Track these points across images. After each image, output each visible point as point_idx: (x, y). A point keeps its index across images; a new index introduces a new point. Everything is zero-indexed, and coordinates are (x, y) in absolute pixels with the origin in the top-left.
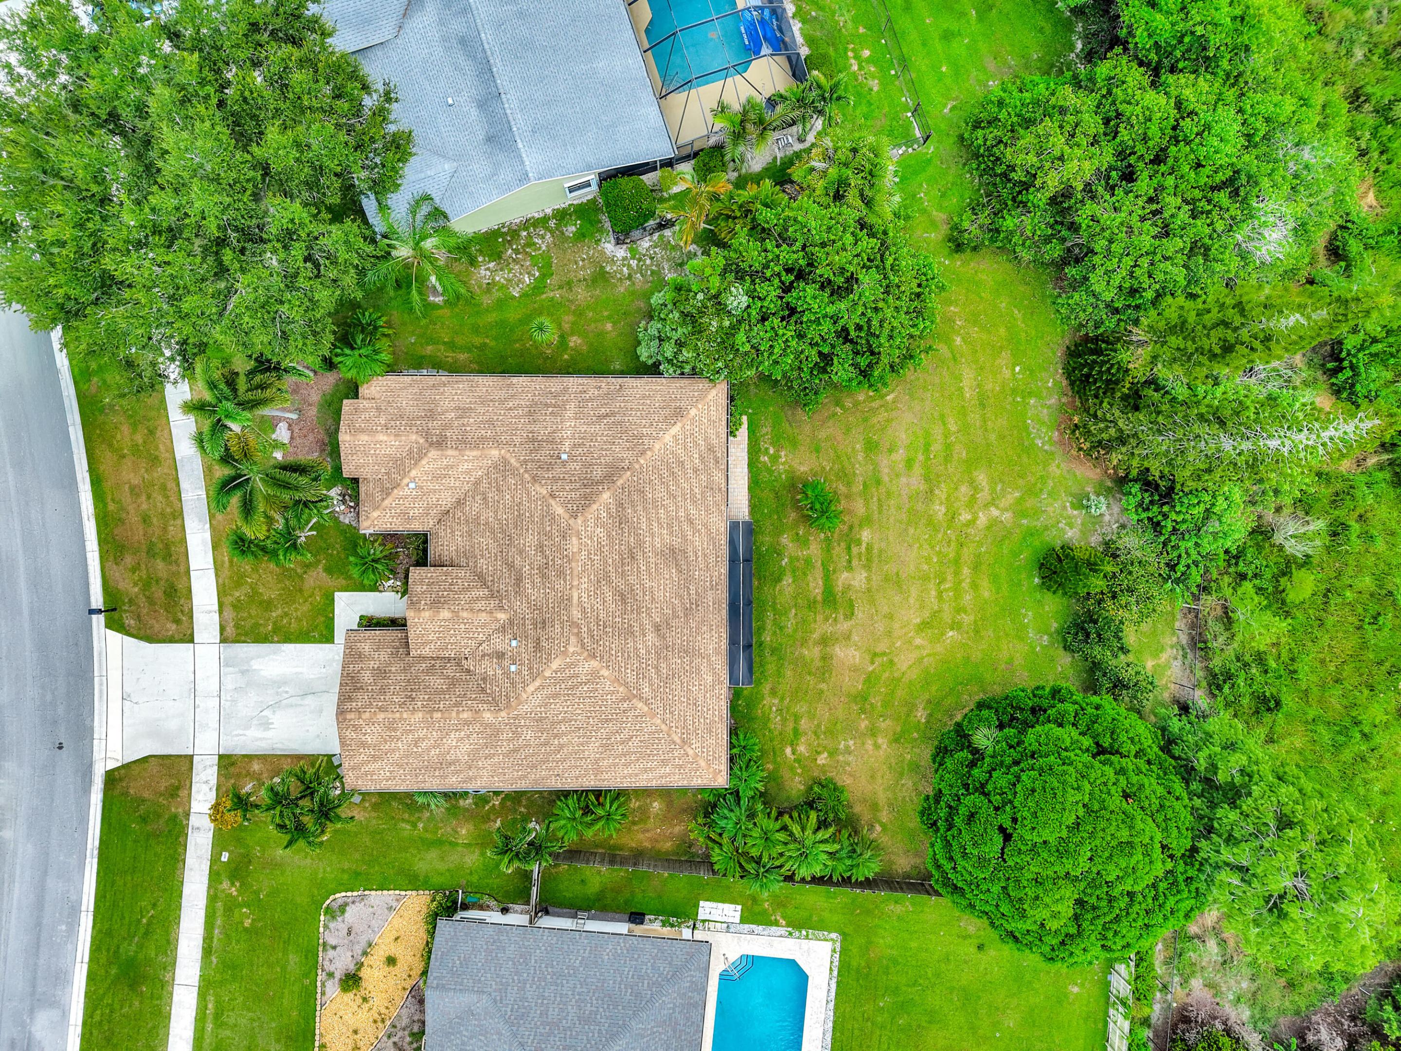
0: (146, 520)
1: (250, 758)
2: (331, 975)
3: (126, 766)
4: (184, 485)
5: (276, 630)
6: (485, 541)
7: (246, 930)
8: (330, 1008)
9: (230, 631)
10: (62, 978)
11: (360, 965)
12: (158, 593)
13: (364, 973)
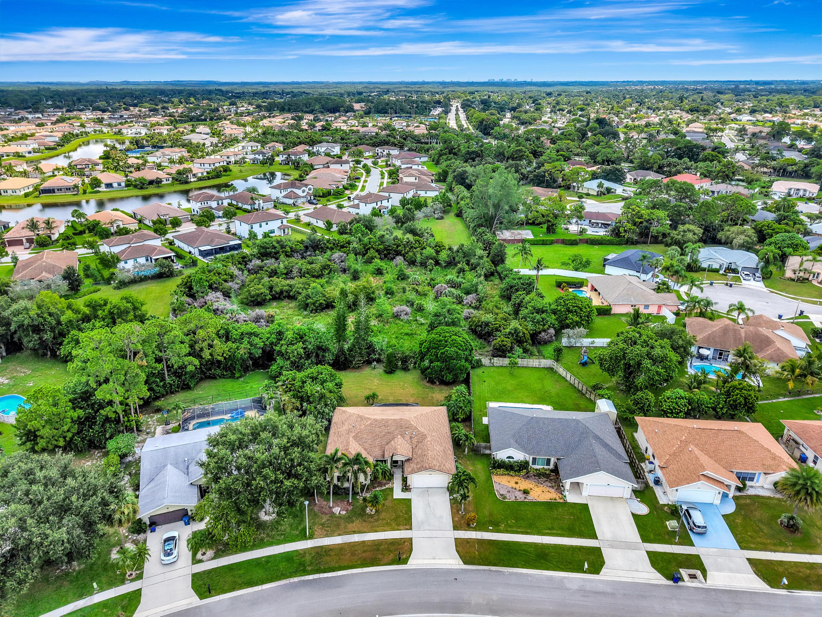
0: (365, 551)
1: (453, 521)
2: (525, 498)
3: (461, 557)
4: (352, 541)
5: (406, 513)
6: (377, 442)
7: (516, 521)
8: (536, 498)
9: (408, 527)
10: (550, 579)
11: (520, 490)
12: (392, 548)
13: (522, 489)
